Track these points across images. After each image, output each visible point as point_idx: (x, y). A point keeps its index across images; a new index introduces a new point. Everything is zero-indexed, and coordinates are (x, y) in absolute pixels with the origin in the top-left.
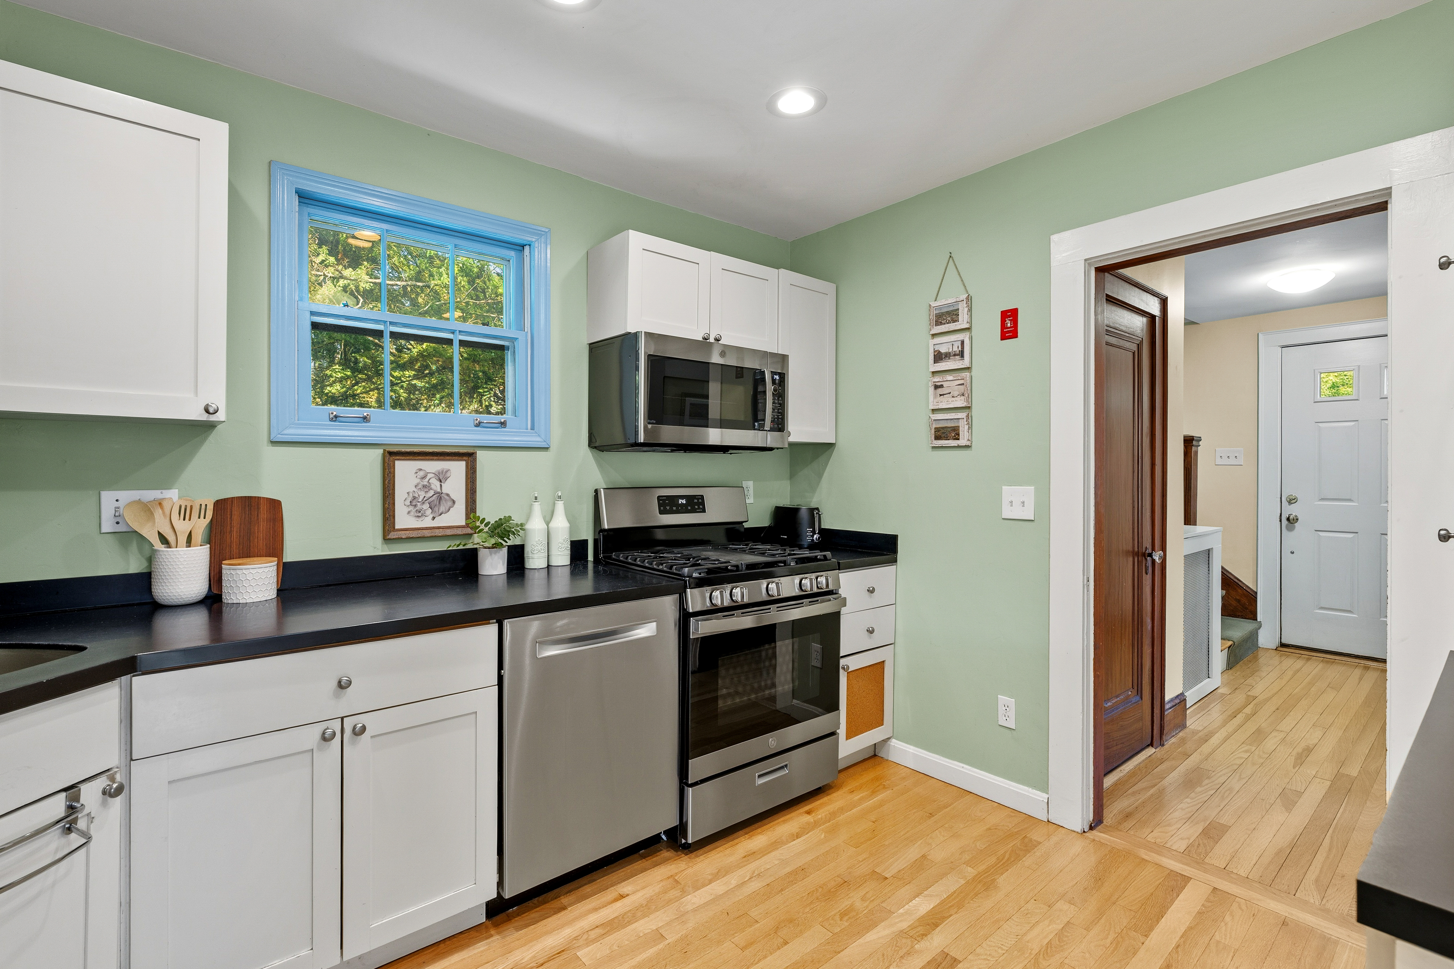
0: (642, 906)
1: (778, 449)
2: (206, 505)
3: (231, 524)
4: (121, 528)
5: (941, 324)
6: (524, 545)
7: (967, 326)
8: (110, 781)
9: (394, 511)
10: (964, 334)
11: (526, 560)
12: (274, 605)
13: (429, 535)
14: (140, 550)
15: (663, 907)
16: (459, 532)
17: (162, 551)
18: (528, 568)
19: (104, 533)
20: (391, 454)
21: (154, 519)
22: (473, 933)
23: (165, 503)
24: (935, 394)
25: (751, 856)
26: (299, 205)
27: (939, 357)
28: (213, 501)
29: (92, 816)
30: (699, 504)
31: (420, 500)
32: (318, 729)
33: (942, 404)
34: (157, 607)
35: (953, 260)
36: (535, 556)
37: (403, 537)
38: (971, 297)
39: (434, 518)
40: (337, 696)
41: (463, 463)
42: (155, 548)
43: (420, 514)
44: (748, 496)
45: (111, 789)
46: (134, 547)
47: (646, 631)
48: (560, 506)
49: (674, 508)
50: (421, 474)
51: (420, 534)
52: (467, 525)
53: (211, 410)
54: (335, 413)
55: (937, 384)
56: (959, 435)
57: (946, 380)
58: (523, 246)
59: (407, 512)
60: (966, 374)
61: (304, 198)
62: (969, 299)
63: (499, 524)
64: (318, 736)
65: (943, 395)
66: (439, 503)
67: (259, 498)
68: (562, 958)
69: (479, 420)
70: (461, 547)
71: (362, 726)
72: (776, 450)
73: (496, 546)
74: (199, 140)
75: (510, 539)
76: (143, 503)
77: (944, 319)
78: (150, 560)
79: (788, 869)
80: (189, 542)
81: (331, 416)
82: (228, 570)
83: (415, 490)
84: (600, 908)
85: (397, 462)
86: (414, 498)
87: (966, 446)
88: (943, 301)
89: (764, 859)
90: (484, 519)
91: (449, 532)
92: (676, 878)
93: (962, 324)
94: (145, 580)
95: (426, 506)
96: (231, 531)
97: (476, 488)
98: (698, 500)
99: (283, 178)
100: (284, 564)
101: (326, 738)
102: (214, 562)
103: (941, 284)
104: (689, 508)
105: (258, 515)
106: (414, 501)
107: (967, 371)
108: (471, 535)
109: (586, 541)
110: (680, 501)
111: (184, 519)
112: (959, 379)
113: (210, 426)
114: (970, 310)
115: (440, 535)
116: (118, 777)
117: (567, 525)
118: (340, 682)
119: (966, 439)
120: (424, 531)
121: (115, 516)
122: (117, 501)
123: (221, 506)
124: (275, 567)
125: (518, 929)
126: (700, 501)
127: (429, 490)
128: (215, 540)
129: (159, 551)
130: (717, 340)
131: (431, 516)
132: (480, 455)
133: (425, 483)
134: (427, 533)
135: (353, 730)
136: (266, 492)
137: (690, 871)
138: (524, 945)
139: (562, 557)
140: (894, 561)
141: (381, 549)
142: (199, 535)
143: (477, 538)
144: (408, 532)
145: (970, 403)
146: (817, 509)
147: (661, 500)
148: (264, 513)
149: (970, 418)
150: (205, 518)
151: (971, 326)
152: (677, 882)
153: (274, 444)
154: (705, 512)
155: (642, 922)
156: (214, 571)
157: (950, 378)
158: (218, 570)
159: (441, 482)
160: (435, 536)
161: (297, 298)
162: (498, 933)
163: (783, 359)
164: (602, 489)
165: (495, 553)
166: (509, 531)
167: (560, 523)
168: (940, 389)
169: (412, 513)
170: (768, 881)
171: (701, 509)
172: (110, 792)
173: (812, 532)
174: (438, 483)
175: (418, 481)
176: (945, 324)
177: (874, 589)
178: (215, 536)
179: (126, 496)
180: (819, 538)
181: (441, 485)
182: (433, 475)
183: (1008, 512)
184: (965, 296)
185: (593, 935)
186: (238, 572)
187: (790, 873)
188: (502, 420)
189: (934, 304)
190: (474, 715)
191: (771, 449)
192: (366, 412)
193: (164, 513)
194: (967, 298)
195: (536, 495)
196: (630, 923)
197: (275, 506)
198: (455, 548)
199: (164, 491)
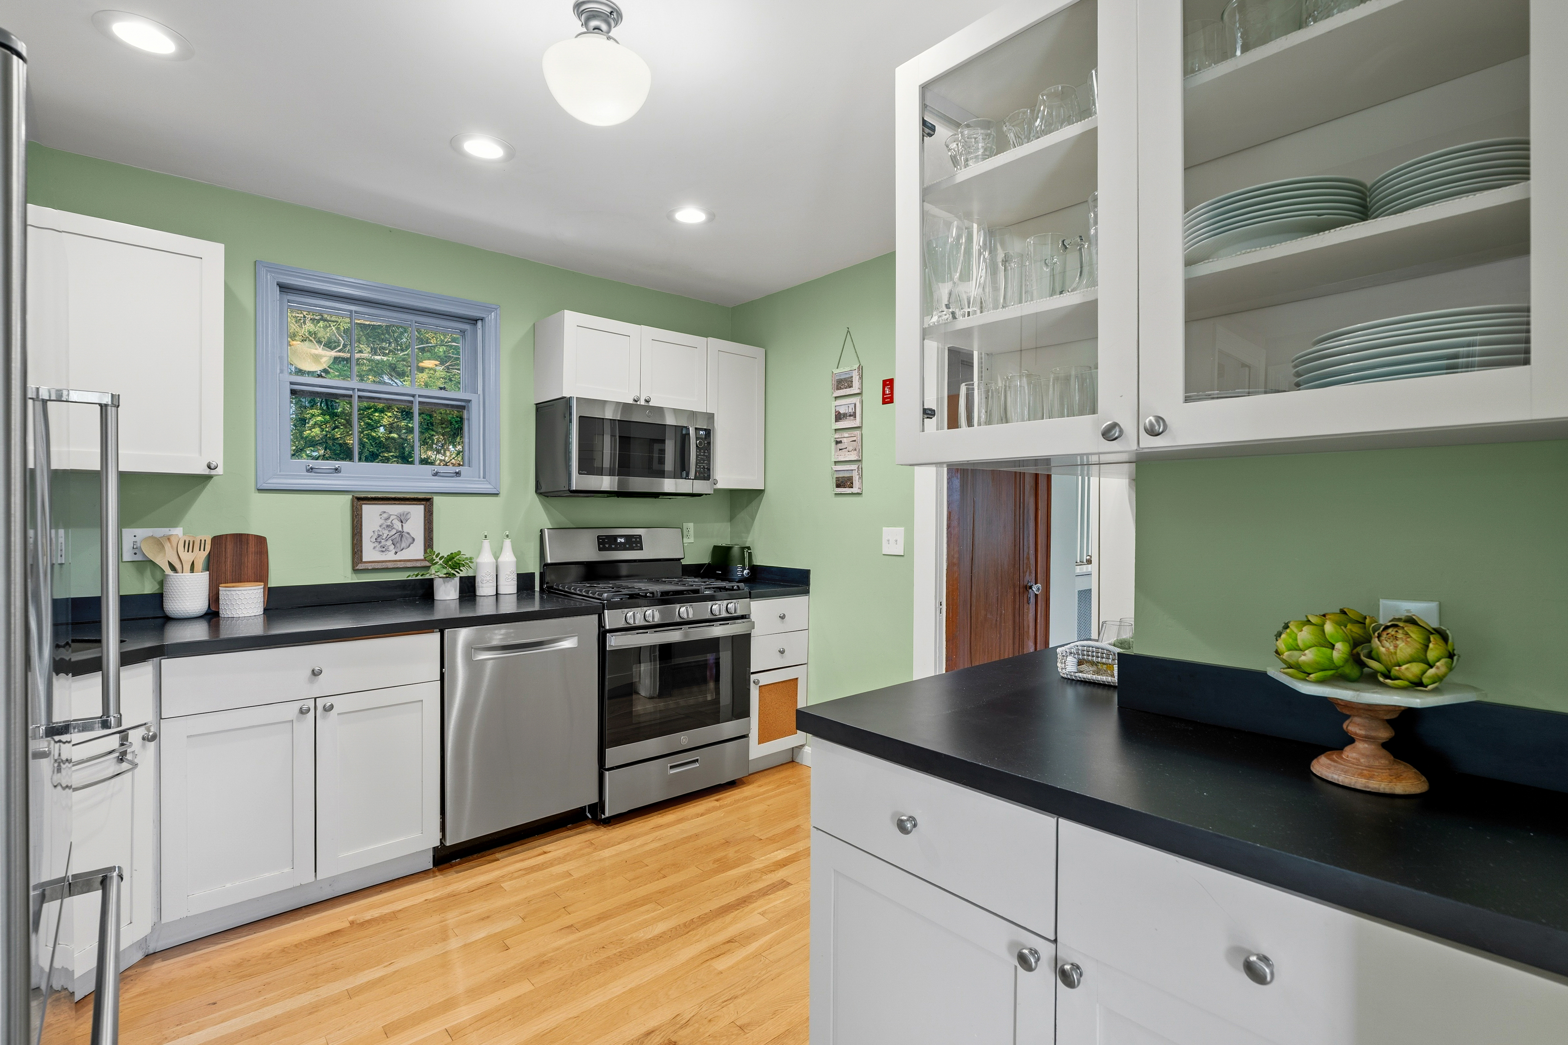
0: (560, 858)
1: (706, 494)
2: (205, 540)
3: (225, 555)
4: (139, 558)
5: (841, 389)
6: (475, 576)
7: (858, 391)
8: (147, 731)
9: (362, 546)
10: (856, 398)
11: (477, 588)
12: (261, 620)
13: (391, 567)
14: (153, 576)
15: (577, 858)
16: (418, 564)
17: (173, 575)
18: (479, 595)
19: (125, 562)
20: (359, 499)
21: (165, 551)
22: (421, 875)
23: (172, 539)
24: (836, 449)
25: (660, 827)
26: (280, 294)
27: (839, 417)
28: (211, 537)
29: (136, 753)
30: (636, 542)
31: (384, 538)
32: (297, 705)
33: (841, 457)
34: (168, 619)
35: (850, 334)
36: (484, 585)
37: (369, 568)
38: (862, 367)
39: (396, 553)
40: (311, 681)
41: (422, 507)
42: (166, 573)
43: (384, 550)
44: (689, 536)
45: (148, 736)
46: (148, 573)
47: (568, 644)
48: (508, 543)
49: (613, 546)
50: (385, 516)
51: (384, 565)
52: (425, 559)
53: (212, 467)
54: (311, 466)
55: (838, 440)
56: (853, 484)
57: (843, 436)
58: (476, 320)
59: (373, 547)
60: (858, 432)
61: (284, 288)
62: (860, 369)
63: (451, 558)
64: (297, 710)
65: (842, 449)
66: (401, 540)
67: (248, 535)
68: (488, 887)
69: (436, 470)
70: (419, 577)
71: (330, 705)
72: (704, 495)
73: (449, 576)
74: (201, 258)
75: (461, 571)
76: (156, 538)
77: (843, 385)
78: (162, 584)
79: (685, 835)
80: (192, 570)
81: (308, 468)
82: (224, 592)
83: (380, 529)
84: (526, 860)
85: (364, 507)
86: (379, 536)
87: (857, 493)
88: (842, 369)
89: (668, 829)
90: (439, 554)
91: (409, 565)
92: (592, 841)
93: (855, 389)
94: (158, 598)
95: (389, 543)
96: (225, 562)
97: (433, 528)
98: (636, 540)
99: (267, 275)
100: (269, 588)
101: (303, 712)
102: (212, 586)
103: (841, 354)
104: (627, 546)
105: (247, 549)
106: (379, 538)
107: (859, 429)
108: (429, 567)
109: (534, 573)
110: (619, 540)
111: (188, 552)
112: (852, 437)
113: (209, 478)
114: (861, 378)
115: (401, 566)
116: (152, 729)
117: (514, 559)
118: (313, 671)
119: (857, 488)
120: (388, 563)
121: (133, 548)
122: (135, 536)
123: (218, 541)
124: (262, 590)
125: (457, 872)
126: (638, 540)
127: (392, 529)
128: (213, 568)
129: (169, 575)
130: (647, 401)
131: (394, 551)
132: (437, 500)
133: (389, 524)
134: (390, 565)
135: (324, 708)
136: (254, 529)
137: (605, 837)
138: (461, 881)
139: (509, 586)
140: (807, 592)
141: (350, 577)
142: (200, 562)
143: (433, 570)
144: (373, 564)
145: (861, 457)
146: (749, 548)
147: (601, 539)
148: (252, 548)
149: (860, 469)
150: (204, 551)
151: (862, 392)
152: (592, 844)
153: (260, 492)
154: (643, 550)
155: (557, 867)
156: (212, 592)
157: (846, 435)
158: (215, 592)
159: (402, 522)
160: (397, 568)
161: (278, 371)
162: (441, 875)
163: (711, 417)
164: (546, 529)
165: (448, 582)
166: (459, 563)
167: (508, 558)
168: (840, 444)
169: (377, 549)
170: (666, 843)
171: (639, 547)
172: (148, 738)
173: (742, 568)
174: (400, 524)
175: (382, 521)
176: (843, 389)
177: (784, 615)
178: (213, 565)
179: (142, 533)
180: (748, 573)
181: (402, 525)
182: (395, 517)
183: (886, 551)
184: (856, 366)
185: (516, 875)
186: (232, 592)
187: (686, 838)
188: (457, 471)
189: (836, 371)
190: (421, 703)
191: (700, 495)
192: (337, 464)
193: (172, 546)
194: (859, 368)
195: (486, 534)
196: (547, 868)
197: (261, 541)
198: (414, 578)
199: (171, 529)
